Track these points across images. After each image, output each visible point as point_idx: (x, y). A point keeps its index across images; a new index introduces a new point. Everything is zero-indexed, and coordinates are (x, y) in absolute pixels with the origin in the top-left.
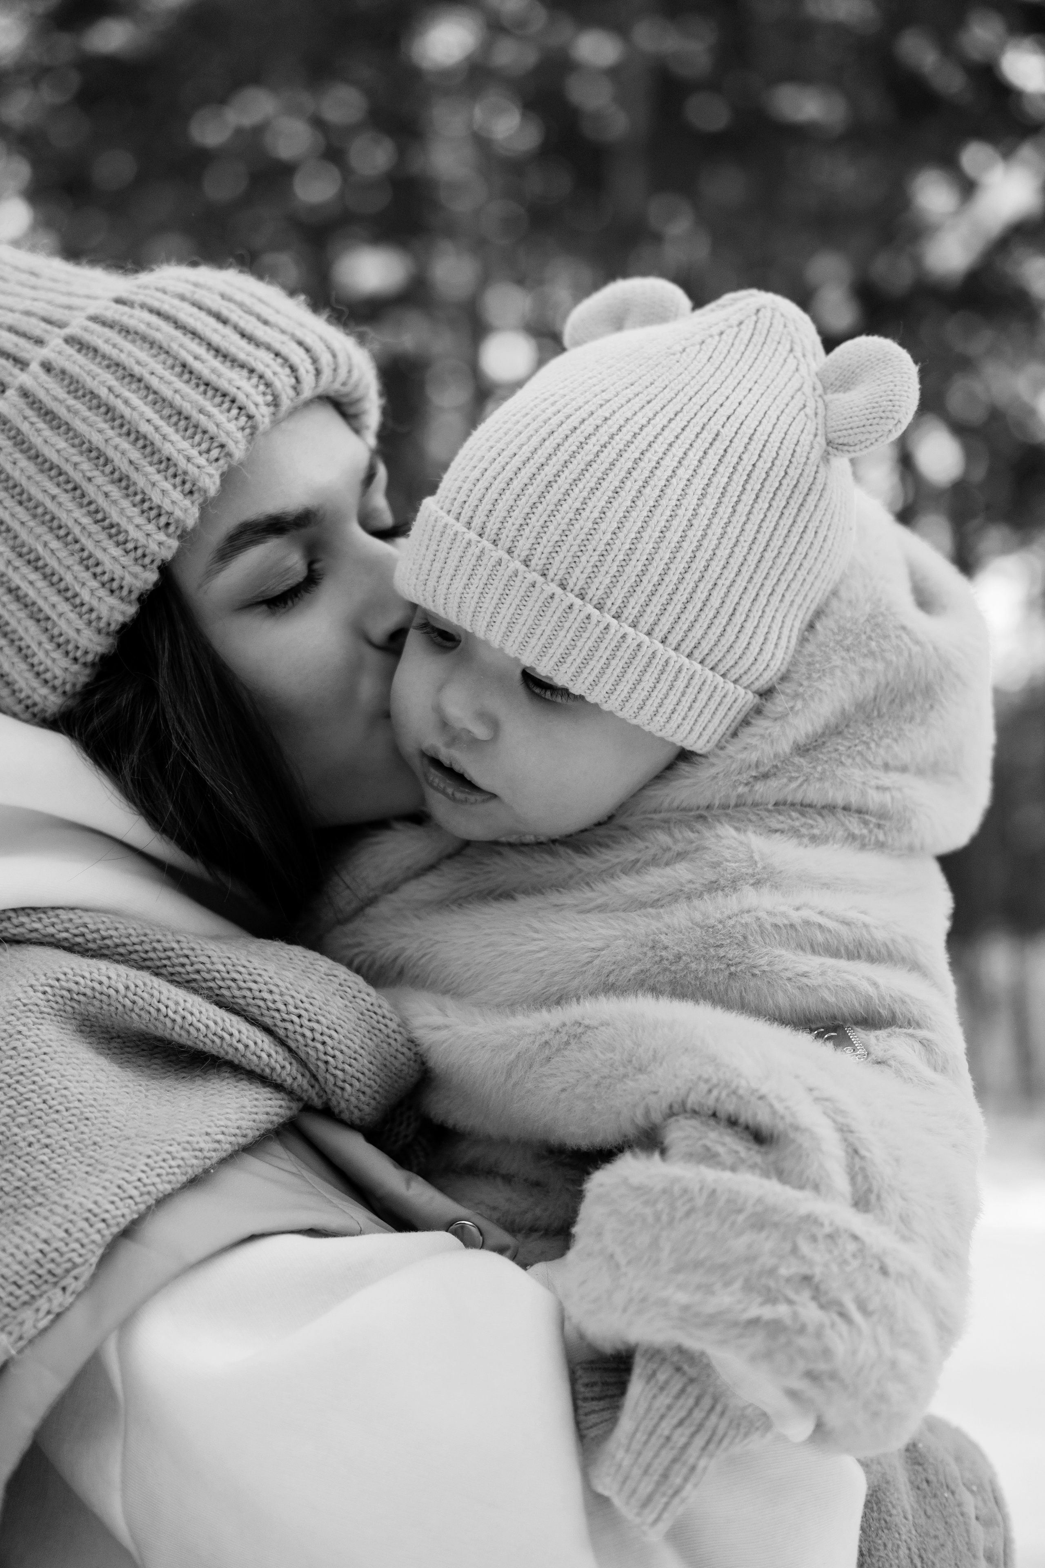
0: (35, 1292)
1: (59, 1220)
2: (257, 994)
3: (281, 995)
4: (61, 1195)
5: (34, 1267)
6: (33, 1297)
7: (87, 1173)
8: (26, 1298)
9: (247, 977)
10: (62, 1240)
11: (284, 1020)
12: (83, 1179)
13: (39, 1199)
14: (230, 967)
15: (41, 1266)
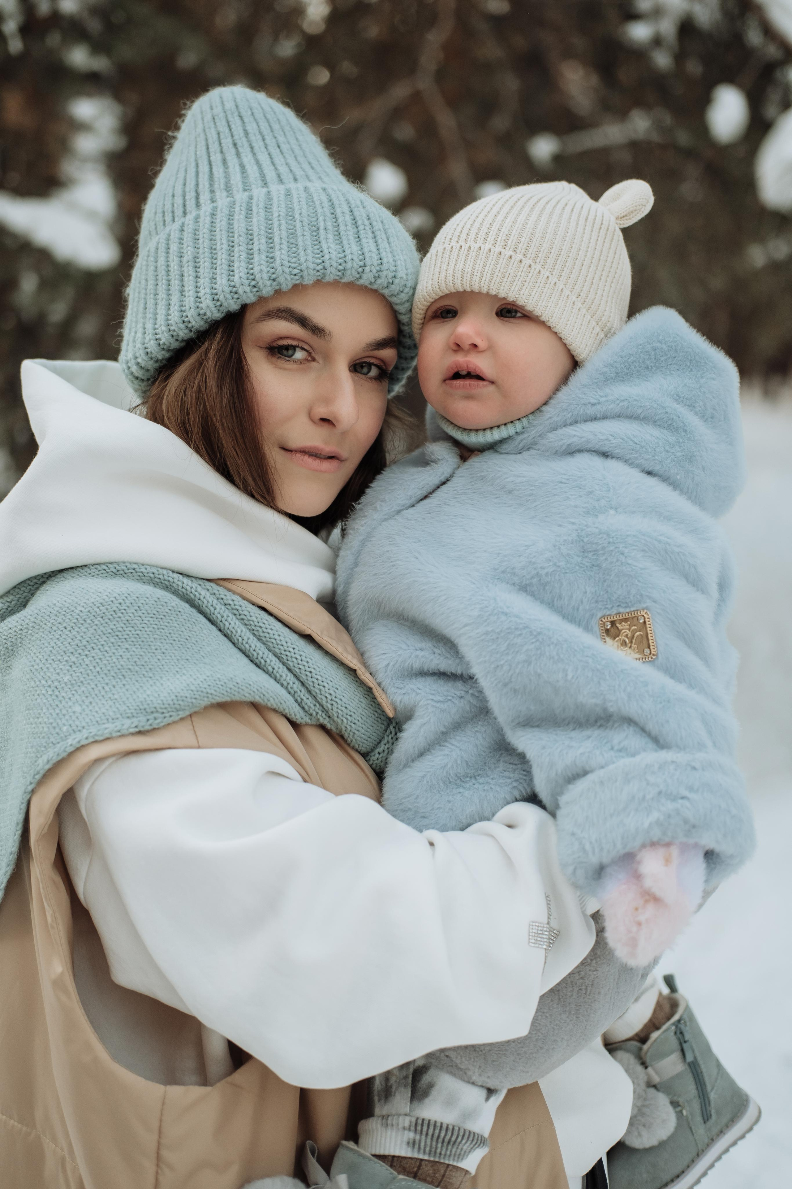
0: (135, 714)
1: (157, 689)
2: (272, 636)
3: (284, 638)
4: (161, 677)
5: (139, 704)
6: (133, 716)
7: (177, 672)
8: (130, 715)
9: (268, 627)
10: (155, 697)
11: (285, 651)
12: (174, 674)
13: (151, 675)
14: (259, 619)
15: (143, 705)
